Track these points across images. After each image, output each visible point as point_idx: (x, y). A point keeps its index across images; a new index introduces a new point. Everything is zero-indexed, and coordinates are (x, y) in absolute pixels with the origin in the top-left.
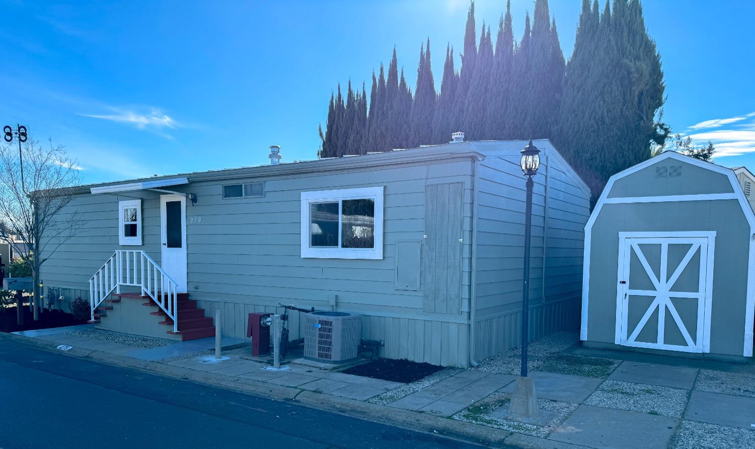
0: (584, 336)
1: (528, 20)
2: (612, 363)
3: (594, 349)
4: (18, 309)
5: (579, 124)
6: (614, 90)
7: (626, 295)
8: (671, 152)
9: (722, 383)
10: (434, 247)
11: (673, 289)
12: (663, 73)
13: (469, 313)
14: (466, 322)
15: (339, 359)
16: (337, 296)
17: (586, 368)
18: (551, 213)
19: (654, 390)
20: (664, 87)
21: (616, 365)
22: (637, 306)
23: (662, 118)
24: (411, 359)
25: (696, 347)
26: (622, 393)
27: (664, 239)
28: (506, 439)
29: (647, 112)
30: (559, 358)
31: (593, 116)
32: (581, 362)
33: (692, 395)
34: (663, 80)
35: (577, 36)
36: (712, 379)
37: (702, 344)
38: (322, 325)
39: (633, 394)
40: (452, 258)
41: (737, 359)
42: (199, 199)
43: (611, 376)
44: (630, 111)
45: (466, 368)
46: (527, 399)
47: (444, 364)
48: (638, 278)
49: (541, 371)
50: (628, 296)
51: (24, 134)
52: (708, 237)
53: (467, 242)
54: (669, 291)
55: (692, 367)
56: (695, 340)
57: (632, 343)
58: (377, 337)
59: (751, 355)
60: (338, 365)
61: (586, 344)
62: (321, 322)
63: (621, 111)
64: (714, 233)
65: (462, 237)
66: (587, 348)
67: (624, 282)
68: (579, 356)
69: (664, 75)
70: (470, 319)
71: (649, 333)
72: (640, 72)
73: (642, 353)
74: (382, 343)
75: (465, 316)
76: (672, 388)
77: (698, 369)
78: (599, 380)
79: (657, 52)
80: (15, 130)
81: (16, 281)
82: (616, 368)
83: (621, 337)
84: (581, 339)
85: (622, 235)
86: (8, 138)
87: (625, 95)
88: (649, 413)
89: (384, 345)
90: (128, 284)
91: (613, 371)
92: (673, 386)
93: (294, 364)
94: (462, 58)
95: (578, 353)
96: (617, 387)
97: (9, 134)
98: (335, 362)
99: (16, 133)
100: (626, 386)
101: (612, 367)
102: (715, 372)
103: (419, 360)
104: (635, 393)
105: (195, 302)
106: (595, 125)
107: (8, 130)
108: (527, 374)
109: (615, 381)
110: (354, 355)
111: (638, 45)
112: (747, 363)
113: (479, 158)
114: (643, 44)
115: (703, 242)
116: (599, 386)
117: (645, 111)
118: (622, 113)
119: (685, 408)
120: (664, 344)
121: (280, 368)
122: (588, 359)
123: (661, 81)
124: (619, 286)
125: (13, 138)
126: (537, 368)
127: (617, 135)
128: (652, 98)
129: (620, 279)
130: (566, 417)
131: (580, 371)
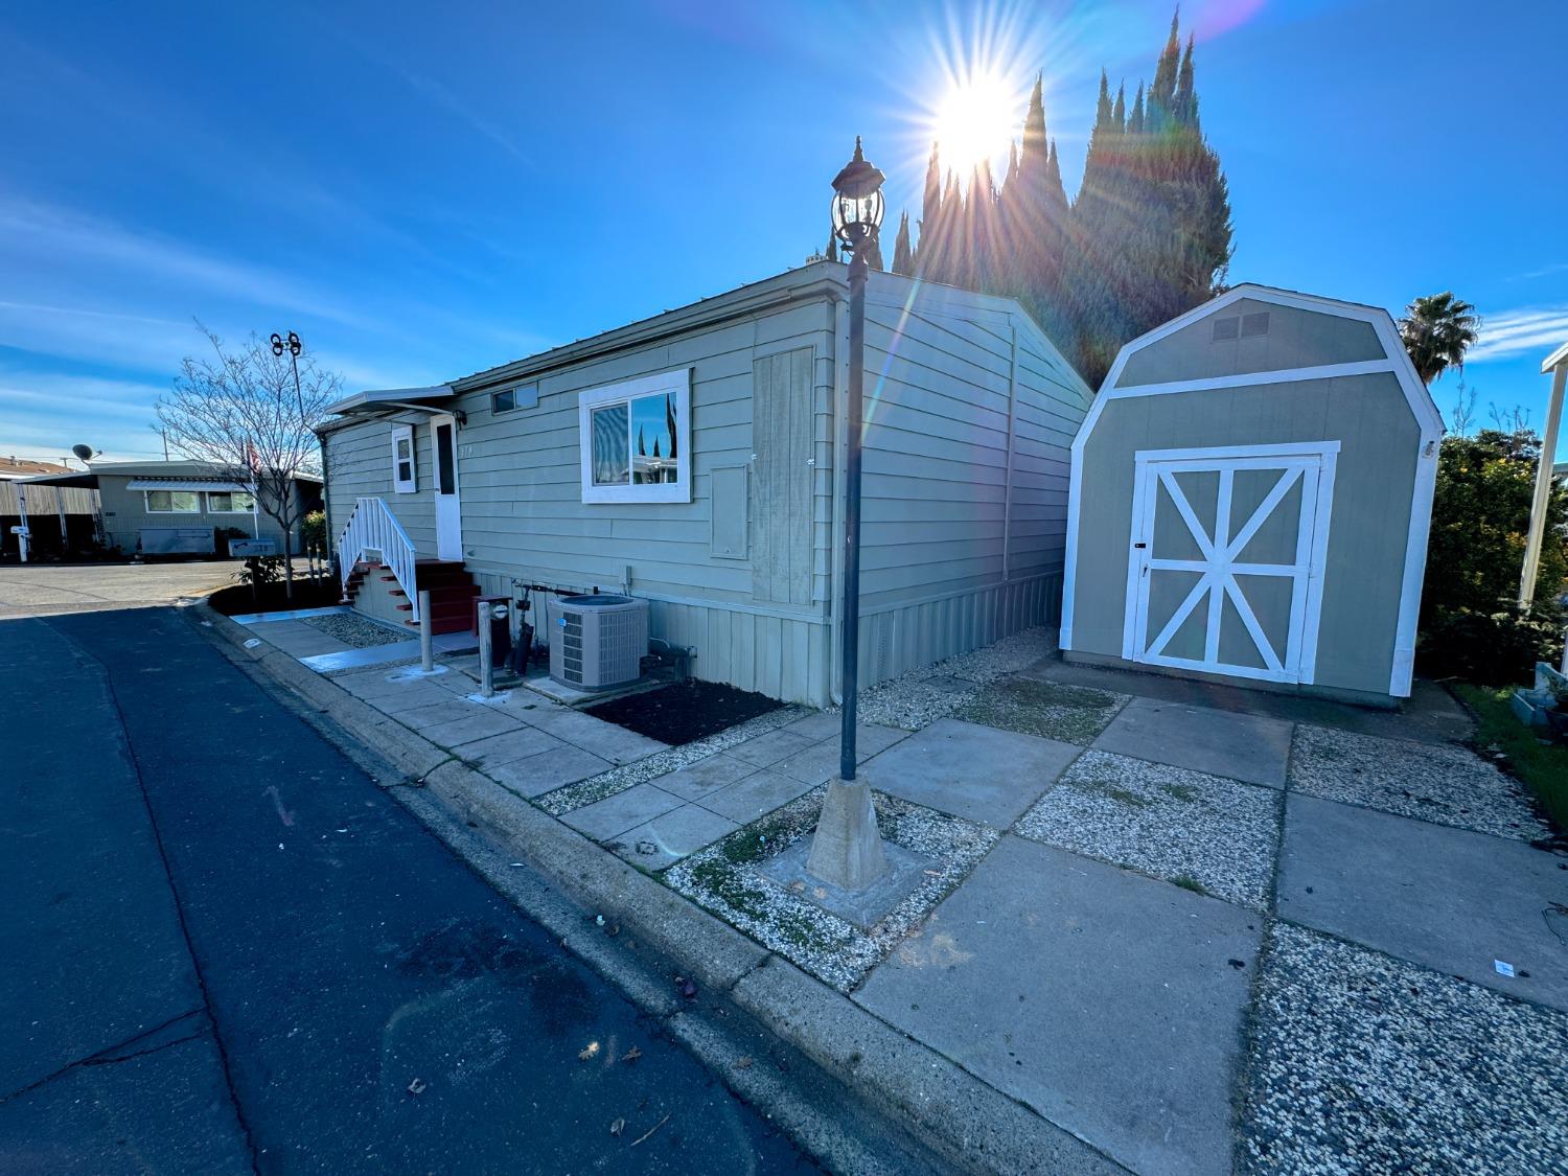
0: (1066, 642)
1: (1014, 152)
2: (1109, 703)
3: (1083, 666)
4: (288, 584)
5: (1086, 301)
6: (1144, 239)
7: (1146, 569)
8: (1246, 287)
9: (1357, 771)
10: (768, 478)
11: (1239, 559)
12: (1229, 208)
13: (828, 603)
14: (820, 621)
15: (595, 683)
16: (629, 569)
17: (1054, 713)
18: (1020, 428)
19: (1195, 789)
20: (1230, 233)
21: (1117, 708)
22: (1168, 591)
23: (1225, 277)
24: (735, 684)
25: (1286, 671)
26: (1116, 795)
27: (1226, 461)
28: (742, 981)
29: (1199, 273)
30: (1009, 686)
31: (1109, 284)
32: (1046, 697)
33: (1289, 810)
34: (1229, 221)
35: (1087, 163)
36: (1329, 754)
37: (1300, 666)
38: (568, 621)
39: (1140, 802)
40: (797, 497)
41: (1375, 700)
42: (469, 418)
43: (1103, 737)
44: (1172, 274)
45: (820, 707)
46: (847, 839)
47: (786, 698)
48: (1172, 538)
49: (962, 719)
50: (1149, 572)
51: (298, 345)
52: (1321, 455)
53: (822, 463)
54: (1233, 562)
55: (1280, 718)
56: (1282, 657)
57: (1155, 657)
58: (684, 642)
59: (1407, 694)
60: (593, 694)
61: (1068, 657)
62: (567, 616)
63: (1156, 271)
64: (1336, 446)
65: (813, 456)
66: (1069, 664)
67: (1142, 546)
68: (1048, 682)
69: (1232, 210)
70: (830, 614)
71: (1189, 640)
72: (1191, 201)
73: (1172, 678)
74: (692, 652)
75: (820, 607)
76: (1237, 781)
77: (1291, 724)
78: (1071, 749)
79: (1220, 175)
80: (285, 337)
81: (246, 544)
82: (1117, 714)
83: (1134, 647)
84: (1060, 648)
85: (1141, 456)
86: (278, 350)
87: (1162, 247)
88: (1178, 884)
89: (696, 657)
90: (371, 548)
91: (1109, 723)
92: (1240, 777)
93: (527, 688)
94: (920, 226)
95: (1052, 674)
96: (1107, 775)
97: (278, 345)
98: (588, 689)
99: (287, 344)
100: (1130, 773)
101: (1108, 713)
102: (1332, 732)
103: (747, 687)
104: (1148, 797)
105: (470, 576)
106: (1112, 299)
107: (276, 340)
108: (858, 771)
109: (1107, 755)
110: (635, 673)
111: (1189, 162)
112: (1397, 710)
113: (842, 294)
114: (1197, 163)
115: (1311, 466)
116: (1068, 767)
117: (1196, 271)
118: (1156, 277)
119: (1276, 864)
120: (1219, 662)
121: (493, 695)
122: (1063, 691)
123: (1225, 221)
124: (1134, 552)
125: (284, 352)
126: (957, 711)
127: (1147, 312)
128: (1209, 251)
129: (1135, 539)
130: (953, 885)
131: (1039, 723)
